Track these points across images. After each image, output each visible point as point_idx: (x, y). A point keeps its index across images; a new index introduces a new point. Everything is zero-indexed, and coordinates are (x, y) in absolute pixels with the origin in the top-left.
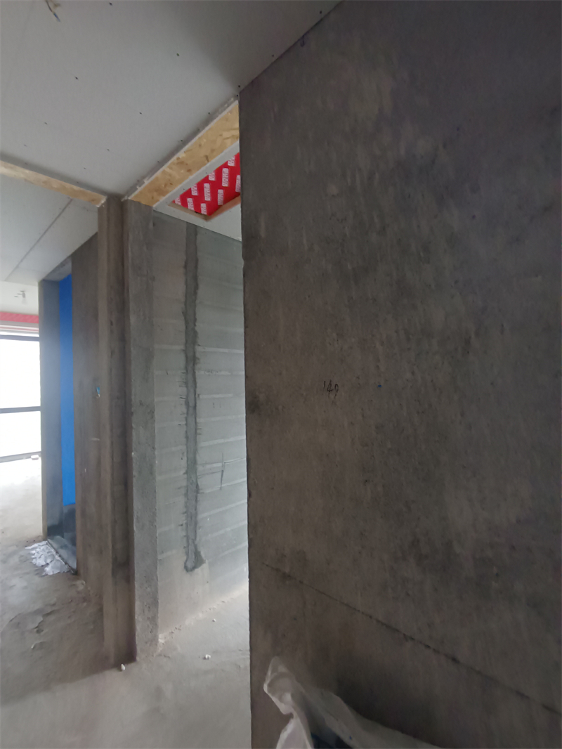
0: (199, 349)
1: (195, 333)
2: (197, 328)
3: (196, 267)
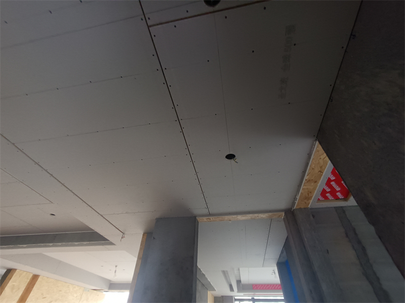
3: (356, 234)
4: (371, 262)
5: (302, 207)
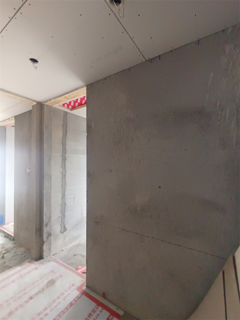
0: (67, 155)
1: (66, 149)
4: (67, 138)
5: (50, 105)
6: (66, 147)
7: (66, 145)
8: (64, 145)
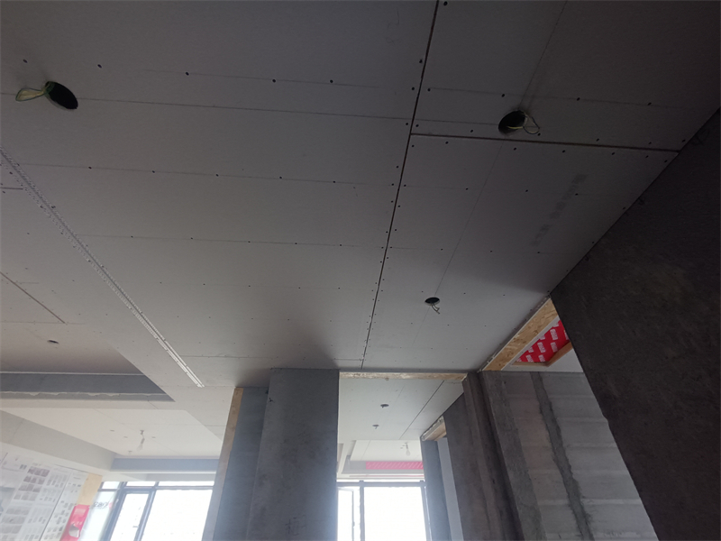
0: (585, 502)
1: (574, 481)
2: (574, 477)
3: (551, 410)
4: (564, 445)
5: (494, 369)
6: (571, 473)
7: (570, 467)
8: (564, 468)
